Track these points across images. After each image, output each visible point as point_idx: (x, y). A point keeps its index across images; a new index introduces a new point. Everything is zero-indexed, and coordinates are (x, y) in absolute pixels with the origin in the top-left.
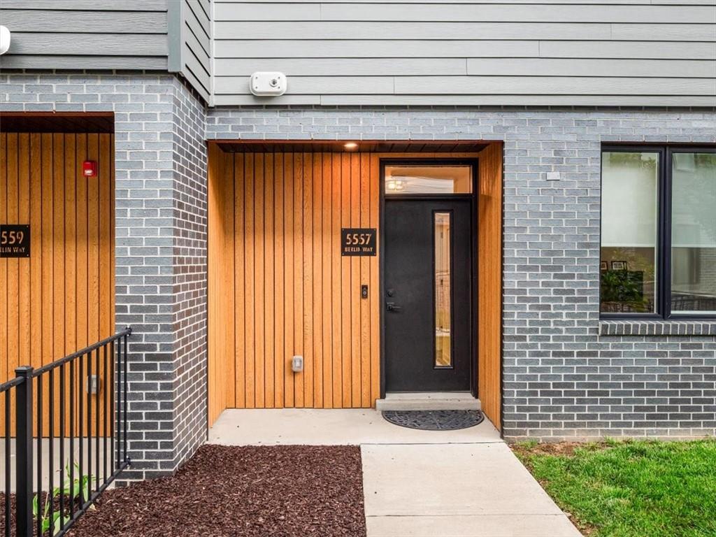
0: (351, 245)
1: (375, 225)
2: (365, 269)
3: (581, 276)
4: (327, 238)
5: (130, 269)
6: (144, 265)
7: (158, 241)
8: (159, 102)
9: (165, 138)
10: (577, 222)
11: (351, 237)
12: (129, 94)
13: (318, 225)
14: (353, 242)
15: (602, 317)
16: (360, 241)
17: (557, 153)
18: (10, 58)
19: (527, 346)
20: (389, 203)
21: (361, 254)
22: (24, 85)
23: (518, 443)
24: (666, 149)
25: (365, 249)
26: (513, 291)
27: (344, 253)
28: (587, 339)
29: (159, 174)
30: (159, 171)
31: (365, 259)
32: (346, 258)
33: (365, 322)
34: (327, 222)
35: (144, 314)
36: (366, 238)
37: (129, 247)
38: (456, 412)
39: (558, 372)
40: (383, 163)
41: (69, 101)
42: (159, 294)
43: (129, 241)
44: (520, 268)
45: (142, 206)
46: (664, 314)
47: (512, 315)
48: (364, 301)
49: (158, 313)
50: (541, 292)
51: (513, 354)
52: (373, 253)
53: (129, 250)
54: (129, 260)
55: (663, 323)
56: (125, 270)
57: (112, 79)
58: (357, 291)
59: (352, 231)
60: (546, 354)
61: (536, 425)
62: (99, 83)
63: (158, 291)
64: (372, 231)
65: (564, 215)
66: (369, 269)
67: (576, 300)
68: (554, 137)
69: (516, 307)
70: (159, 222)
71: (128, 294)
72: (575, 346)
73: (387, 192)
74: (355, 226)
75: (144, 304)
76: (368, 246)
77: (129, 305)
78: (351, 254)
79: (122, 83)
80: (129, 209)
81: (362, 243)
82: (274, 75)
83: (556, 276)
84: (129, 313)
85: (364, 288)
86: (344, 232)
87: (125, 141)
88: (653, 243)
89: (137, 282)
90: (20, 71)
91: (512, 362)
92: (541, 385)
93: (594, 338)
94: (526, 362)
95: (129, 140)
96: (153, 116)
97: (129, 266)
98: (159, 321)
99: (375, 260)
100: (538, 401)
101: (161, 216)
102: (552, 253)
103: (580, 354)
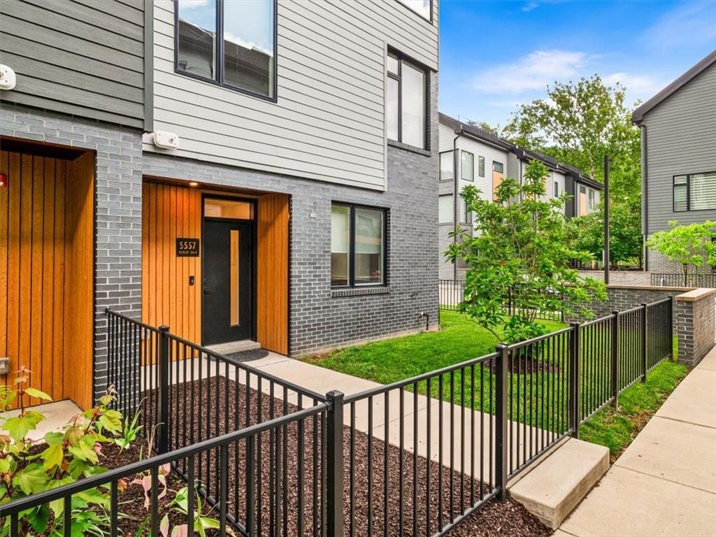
0: (183, 250)
1: (199, 236)
2: (192, 265)
3: (324, 268)
4: (167, 245)
5: (109, 266)
6: (120, 263)
7: (131, 246)
8: (132, 148)
9: (136, 174)
10: (322, 240)
11: (183, 244)
12: (110, 139)
13: (160, 236)
14: (184, 248)
15: (332, 288)
16: (189, 247)
17: (314, 203)
18: (15, 94)
19: (301, 306)
20: (207, 222)
21: (189, 255)
22: (15, 115)
23: (301, 358)
24: (353, 206)
25: (192, 253)
26: (296, 276)
27: (178, 255)
28: (326, 299)
29: (132, 200)
30: (132, 197)
31: (192, 259)
32: (179, 259)
33: (192, 300)
34: (167, 233)
35: (120, 298)
36: (193, 245)
37: (108, 250)
38: (249, 351)
39: (315, 318)
40: (204, 196)
41: (58, 136)
42: (131, 283)
43: (109, 245)
44: (299, 263)
45: (118, 220)
46: (352, 285)
47: (295, 289)
48: (192, 287)
49: (131, 297)
50: (308, 276)
51: (295, 310)
52: (197, 255)
53: (108, 252)
54: (108, 259)
55: (352, 290)
56: (106, 267)
57: (96, 126)
58: (187, 281)
59: (183, 240)
60: (310, 309)
61: (305, 347)
62: (85, 127)
63: (131, 281)
64: (197, 240)
65: (317, 236)
66: (194, 265)
67: (322, 280)
68: (313, 195)
69: (297, 285)
70: (131, 233)
71: (108, 283)
72: (321, 304)
73: (206, 215)
74: (186, 236)
75: (120, 291)
76: (194, 250)
77: (108, 292)
78: (182, 255)
79: (104, 130)
80: (108, 222)
81: (190, 248)
82: (173, 135)
83: (314, 268)
84: (108, 298)
85: (192, 278)
86: (178, 241)
87: (105, 172)
88: (348, 252)
89: (115, 275)
90: (12, 103)
91: (295, 315)
92: (308, 326)
93: (328, 299)
94: (301, 314)
95: (109, 172)
96: (128, 158)
97: (109, 264)
98: (131, 302)
99: (199, 259)
100: (306, 335)
101: (133, 228)
102: (312, 255)
103: (324, 308)
